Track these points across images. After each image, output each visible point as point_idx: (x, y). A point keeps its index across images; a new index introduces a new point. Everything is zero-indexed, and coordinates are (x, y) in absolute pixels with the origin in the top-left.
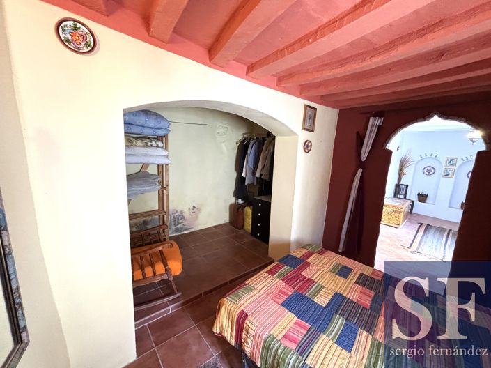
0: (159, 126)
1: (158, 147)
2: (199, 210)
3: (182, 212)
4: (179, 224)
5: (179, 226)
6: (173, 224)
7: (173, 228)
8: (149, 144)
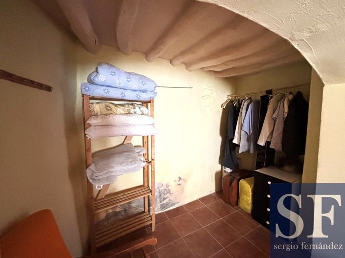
0: (143, 88)
1: (143, 114)
2: (185, 181)
3: (167, 186)
4: (164, 199)
5: (165, 202)
6: (158, 200)
7: (159, 205)
8: (132, 111)
